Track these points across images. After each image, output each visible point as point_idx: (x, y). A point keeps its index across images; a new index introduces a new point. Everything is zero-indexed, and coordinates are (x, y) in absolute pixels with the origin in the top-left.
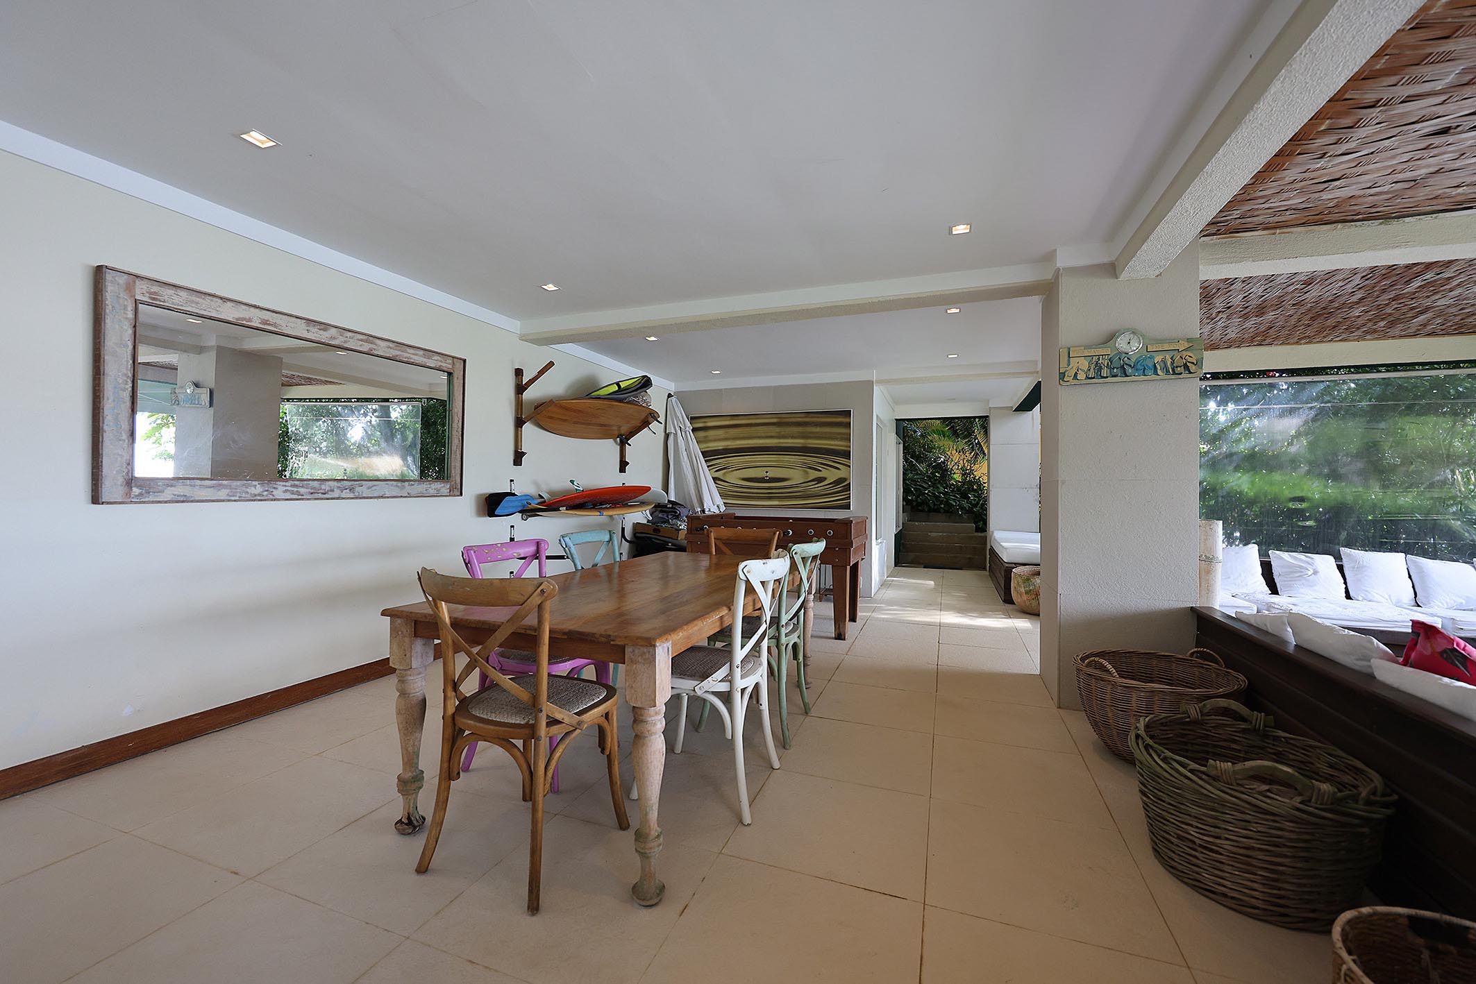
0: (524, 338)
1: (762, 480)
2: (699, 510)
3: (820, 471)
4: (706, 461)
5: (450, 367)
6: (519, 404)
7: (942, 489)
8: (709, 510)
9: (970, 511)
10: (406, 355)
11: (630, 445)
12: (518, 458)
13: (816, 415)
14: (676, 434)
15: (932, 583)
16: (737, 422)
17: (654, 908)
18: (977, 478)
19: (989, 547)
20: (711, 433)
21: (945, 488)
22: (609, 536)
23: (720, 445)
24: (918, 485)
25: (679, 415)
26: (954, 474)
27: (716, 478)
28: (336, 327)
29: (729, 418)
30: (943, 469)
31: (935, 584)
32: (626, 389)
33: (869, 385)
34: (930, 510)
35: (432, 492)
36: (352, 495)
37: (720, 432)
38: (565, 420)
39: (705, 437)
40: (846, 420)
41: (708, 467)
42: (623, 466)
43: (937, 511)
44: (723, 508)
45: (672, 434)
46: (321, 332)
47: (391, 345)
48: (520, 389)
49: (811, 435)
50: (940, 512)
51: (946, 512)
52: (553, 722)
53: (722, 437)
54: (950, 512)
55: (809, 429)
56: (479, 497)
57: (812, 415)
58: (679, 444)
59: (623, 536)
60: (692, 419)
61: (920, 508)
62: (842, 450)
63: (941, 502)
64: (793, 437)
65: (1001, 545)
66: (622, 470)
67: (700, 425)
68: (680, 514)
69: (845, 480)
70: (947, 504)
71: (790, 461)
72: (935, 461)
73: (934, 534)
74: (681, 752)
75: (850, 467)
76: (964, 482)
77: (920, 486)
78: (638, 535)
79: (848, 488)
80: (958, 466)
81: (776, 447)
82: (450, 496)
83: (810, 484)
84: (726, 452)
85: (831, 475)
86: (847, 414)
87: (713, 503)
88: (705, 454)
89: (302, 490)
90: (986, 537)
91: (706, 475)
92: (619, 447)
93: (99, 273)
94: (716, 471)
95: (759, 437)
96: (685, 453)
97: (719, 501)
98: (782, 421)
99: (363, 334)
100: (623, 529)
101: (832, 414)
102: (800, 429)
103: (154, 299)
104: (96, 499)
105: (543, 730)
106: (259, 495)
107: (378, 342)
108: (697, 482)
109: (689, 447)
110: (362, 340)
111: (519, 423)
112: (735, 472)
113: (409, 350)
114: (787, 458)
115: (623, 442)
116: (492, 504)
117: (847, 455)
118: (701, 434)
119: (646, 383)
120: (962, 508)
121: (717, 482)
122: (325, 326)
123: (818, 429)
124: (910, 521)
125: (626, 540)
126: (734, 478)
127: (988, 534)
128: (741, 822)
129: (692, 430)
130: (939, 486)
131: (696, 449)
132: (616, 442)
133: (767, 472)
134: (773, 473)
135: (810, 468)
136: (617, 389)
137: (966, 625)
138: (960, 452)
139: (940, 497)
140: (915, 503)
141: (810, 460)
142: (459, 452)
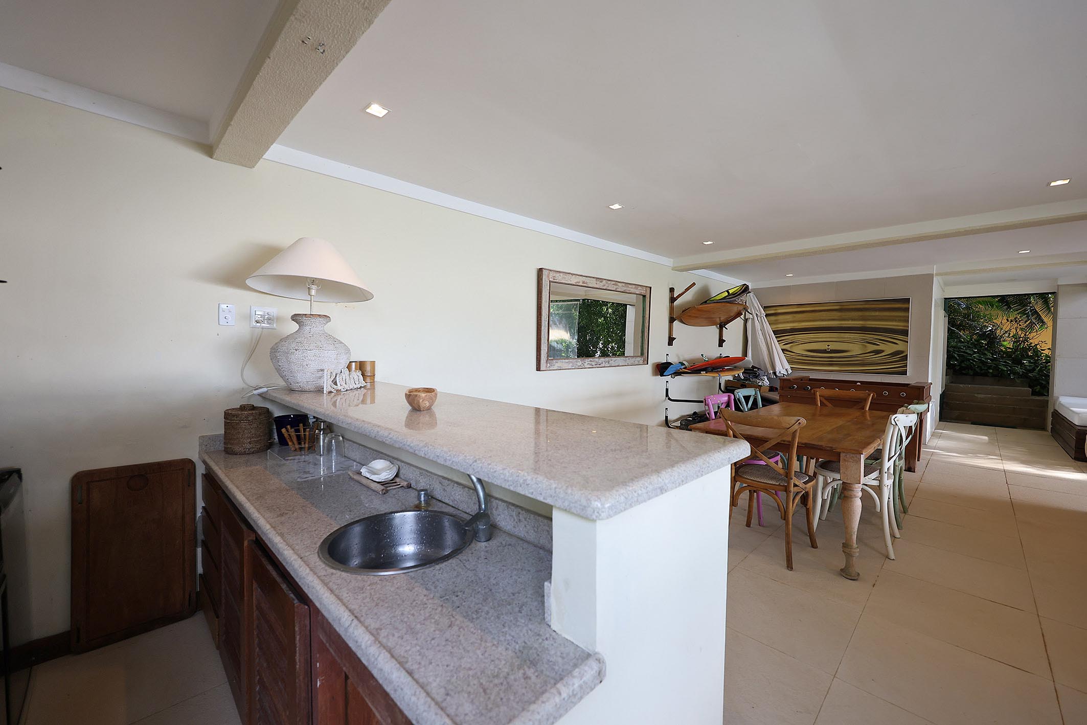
0: (674, 269)
1: (825, 351)
2: (772, 372)
3: (878, 345)
4: (776, 337)
5: (645, 292)
6: (672, 309)
7: (989, 355)
8: (780, 372)
9: (1024, 376)
10: (628, 289)
11: (727, 329)
12: (671, 341)
13: (876, 303)
14: (753, 319)
15: (986, 438)
16: (802, 310)
17: (854, 581)
18: (1033, 345)
19: (1052, 411)
20: (780, 318)
21: (993, 354)
22: (754, 392)
23: (788, 326)
24: (962, 352)
25: (756, 305)
26: (1004, 341)
27: (784, 349)
28: (605, 280)
29: (796, 306)
30: (992, 338)
31: (989, 439)
32: (733, 294)
33: (930, 277)
34: (976, 374)
35: (636, 363)
36: (608, 366)
37: (788, 317)
38: (696, 317)
39: (776, 320)
40: (905, 306)
41: (778, 341)
42: (721, 342)
43: (986, 375)
44: (790, 371)
45: (750, 320)
46: (600, 283)
47: (624, 285)
48: (673, 300)
49: (870, 318)
50: (988, 376)
51: (993, 376)
52: (795, 485)
53: (791, 320)
54: (1000, 376)
55: (867, 313)
56: (653, 364)
57: (872, 303)
58: (756, 326)
59: (720, 388)
60: (765, 308)
61: (963, 372)
62: (900, 329)
63: (990, 368)
64: (853, 320)
65: (1071, 410)
66: (720, 345)
67: (772, 312)
68: (759, 375)
69: (902, 352)
70: (996, 368)
71: (850, 338)
72: (981, 329)
73: (980, 396)
74: (825, 520)
75: (907, 342)
76: (1016, 349)
77: (964, 352)
78: (728, 388)
79: (905, 358)
80: (1010, 334)
81: (838, 327)
82: (643, 364)
83: (869, 355)
84: (793, 331)
85: (889, 348)
86: (907, 301)
87: (783, 367)
88: (775, 332)
89: (593, 363)
90: (1047, 401)
91: (777, 347)
92: (718, 330)
93: (540, 271)
94: (784, 345)
95: (823, 320)
96: (760, 332)
97: (788, 366)
98: (843, 308)
99: (614, 281)
100: (720, 384)
101: (892, 301)
102: (860, 313)
103: (554, 279)
104: (538, 369)
105: (792, 489)
106: (579, 366)
107: (619, 284)
108: (769, 352)
109: (762, 328)
110: (613, 284)
111: (672, 320)
112: (800, 345)
113: (630, 286)
114: (847, 335)
115: (722, 326)
116: (662, 369)
117: (905, 333)
118: (773, 318)
119: (745, 289)
120: (1015, 373)
121: (785, 352)
122: (601, 280)
123: (877, 313)
124: (952, 382)
125: (721, 390)
126: (799, 349)
127: (1050, 398)
128: (887, 557)
129: (765, 316)
130: (986, 352)
131: (769, 329)
132: (717, 327)
133: (828, 346)
134: (833, 346)
135: (869, 343)
136: (727, 294)
137: (1034, 474)
138: (1012, 321)
139: (987, 363)
140: (957, 368)
141: (869, 337)
142: (647, 340)
